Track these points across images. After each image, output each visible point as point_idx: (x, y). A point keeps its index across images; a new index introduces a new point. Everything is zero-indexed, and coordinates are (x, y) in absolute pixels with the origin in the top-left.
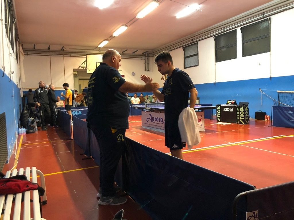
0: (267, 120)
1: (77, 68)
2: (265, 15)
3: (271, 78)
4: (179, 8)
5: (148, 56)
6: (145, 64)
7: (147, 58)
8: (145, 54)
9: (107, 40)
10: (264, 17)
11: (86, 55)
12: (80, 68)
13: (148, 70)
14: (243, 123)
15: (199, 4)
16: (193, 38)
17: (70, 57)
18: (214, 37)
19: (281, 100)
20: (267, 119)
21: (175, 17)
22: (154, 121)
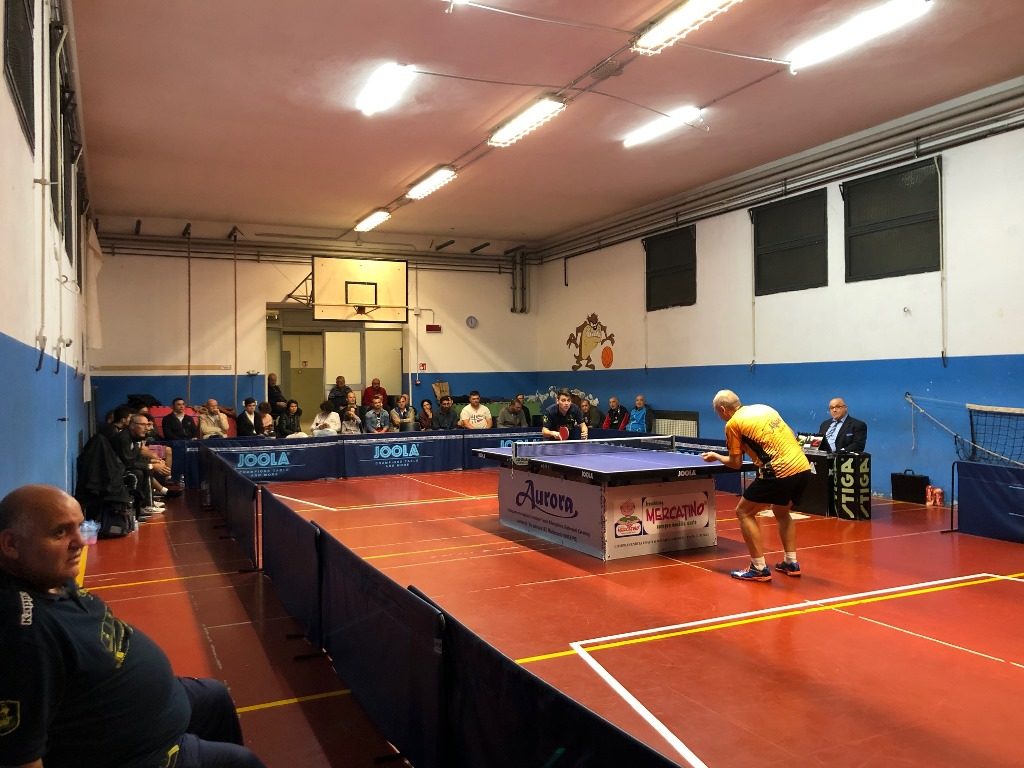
0: (934, 505)
1: (278, 298)
2: (922, 147)
3: (944, 360)
4: (632, 119)
5: (523, 264)
6: (514, 289)
7: (518, 267)
8: (512, 254)
9: (385, 209)
10: (919, 154)
11: (313, 256)
12: (291, 300)
13: (523, 310)
14: (852, 516)
15: (701, 108)
16: (677, 210)
17: (258, 261)
18: (749, 211)
19: (980, 437)
20: (935, 502)
21: (620, 144)
22: (543, 507)
